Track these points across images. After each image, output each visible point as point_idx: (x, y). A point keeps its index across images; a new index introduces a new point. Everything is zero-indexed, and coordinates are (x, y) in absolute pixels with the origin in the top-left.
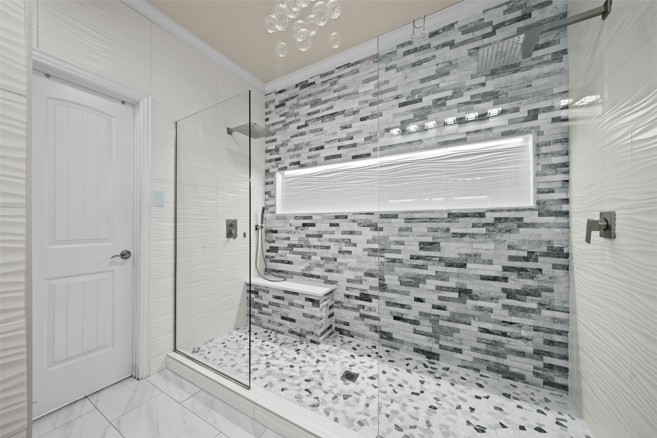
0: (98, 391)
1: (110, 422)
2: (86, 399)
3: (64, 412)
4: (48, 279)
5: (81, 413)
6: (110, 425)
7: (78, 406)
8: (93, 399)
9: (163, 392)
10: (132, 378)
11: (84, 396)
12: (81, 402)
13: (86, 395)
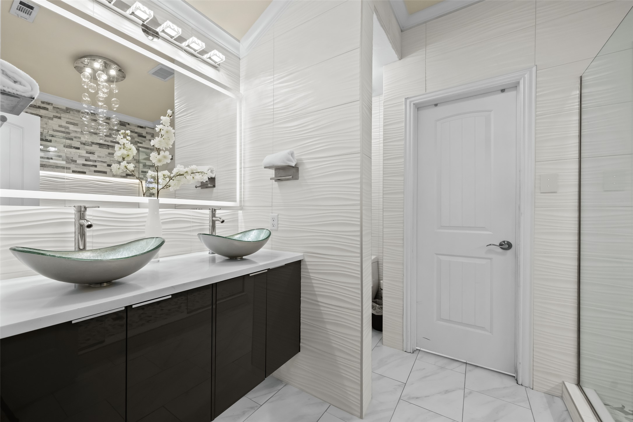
0: (477, 366)
1: (465, 388)
2: (465, 365)
3: (446, 361)
4: (437, 254)
5: (454, 369)
6: (463, 389)
7: (456, 364)
8: (469, 368)
9: (531, 409)
10: (513, 378)
11: (465, 361)
12: (460, 364)
13: (468, 362)
